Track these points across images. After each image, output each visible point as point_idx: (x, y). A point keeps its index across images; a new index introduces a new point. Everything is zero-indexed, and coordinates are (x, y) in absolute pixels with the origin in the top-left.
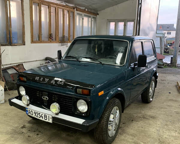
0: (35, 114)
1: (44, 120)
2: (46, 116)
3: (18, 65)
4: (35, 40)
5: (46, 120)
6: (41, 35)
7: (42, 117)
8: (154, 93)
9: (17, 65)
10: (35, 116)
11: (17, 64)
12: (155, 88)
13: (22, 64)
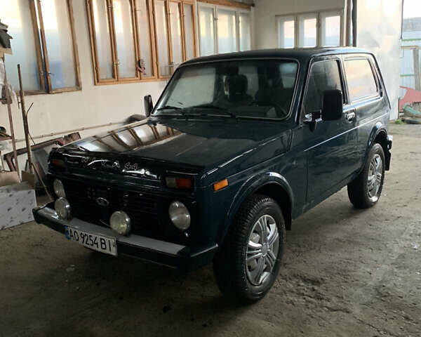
0: (83, 238)
1: (100, 249)
2: (103, 242)
3: (69, 136)
4: (104, 77)
5: (105, 249)
6: (117, 64)
7: (97, 244)
8: (382, 183)
9: (65, 137)
10: (83, 242)
11: (67, 134)
12: (386, 172)
13: (78, 133)
